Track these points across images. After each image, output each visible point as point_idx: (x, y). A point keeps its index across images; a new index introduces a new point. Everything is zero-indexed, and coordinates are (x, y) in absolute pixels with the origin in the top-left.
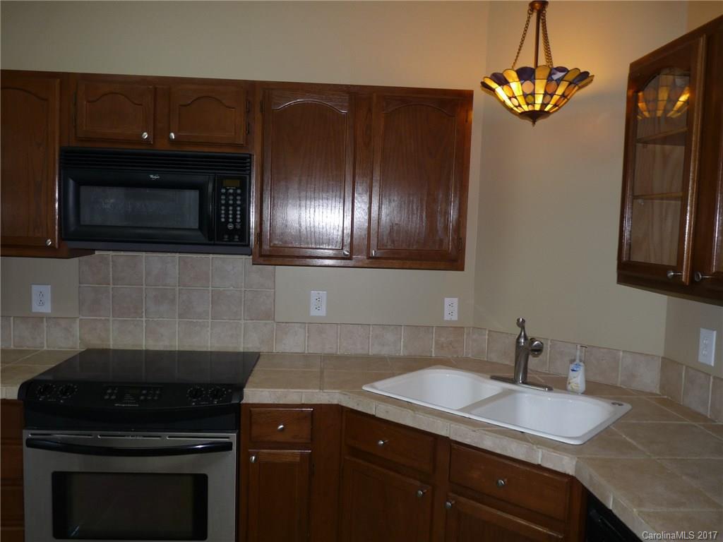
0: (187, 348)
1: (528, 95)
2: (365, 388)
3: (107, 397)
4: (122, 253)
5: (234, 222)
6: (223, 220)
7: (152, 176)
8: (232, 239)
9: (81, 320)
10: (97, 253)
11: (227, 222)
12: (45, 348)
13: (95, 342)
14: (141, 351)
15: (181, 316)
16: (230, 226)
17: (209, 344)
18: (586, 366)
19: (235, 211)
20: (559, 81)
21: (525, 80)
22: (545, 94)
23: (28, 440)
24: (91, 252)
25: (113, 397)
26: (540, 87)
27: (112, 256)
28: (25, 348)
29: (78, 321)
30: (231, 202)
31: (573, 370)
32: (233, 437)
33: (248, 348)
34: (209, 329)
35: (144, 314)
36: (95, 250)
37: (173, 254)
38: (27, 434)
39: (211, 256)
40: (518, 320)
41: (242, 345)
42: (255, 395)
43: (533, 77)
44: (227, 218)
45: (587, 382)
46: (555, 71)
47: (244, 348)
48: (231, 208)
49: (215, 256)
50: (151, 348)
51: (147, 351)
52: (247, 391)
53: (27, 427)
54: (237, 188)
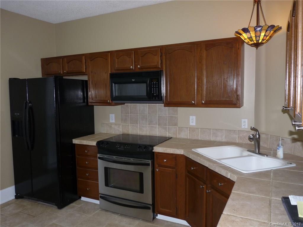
0: (151, 135)
1: (249, 38)
2: (193, 150)
3: (117, 146)
4: (132, 104)
5: (156, 93)
6: (153, 92)
7: (133, 80)
8: (155, 98)
9: (122, 125)
10: (126, 104)
11: (154, 93)
12: (113, 133)
13: (126, 132)
14: (138, 135)
15: (149, 124)
16: (155, 94)
17: (157, 134)
18: (283, 147)
19: (156, 89)
20: (261, 31)
21: (247, 33)
22: (256, 37)
23: (99, 157)
24: (124, 104)
25: (118, 146)
26: (253, 34)
27: (130, 105)
28: (108, 133)
29: (121, 125)
30: (155, 86)
31: (278, 149)
32: (150, 162)
33: (169, 136)
34: (157, 129)
35: (139, 123)
36: (125, 103)
37: (146, 104)
38: (98, 155)
39: (157, 104)
40: (251, 127)
41: (167, 135)
42: (157, 149)
43: (249, 31)
44: (154, 92)
45: (284, 154)
46: (256, 28)
47: (168, 136)
48: (155, 88)
49: (159, 104)
50: (140, 134)
51: (140, 135)
52: (155, 148)
53: (99, 153)
54: (156, 82)
